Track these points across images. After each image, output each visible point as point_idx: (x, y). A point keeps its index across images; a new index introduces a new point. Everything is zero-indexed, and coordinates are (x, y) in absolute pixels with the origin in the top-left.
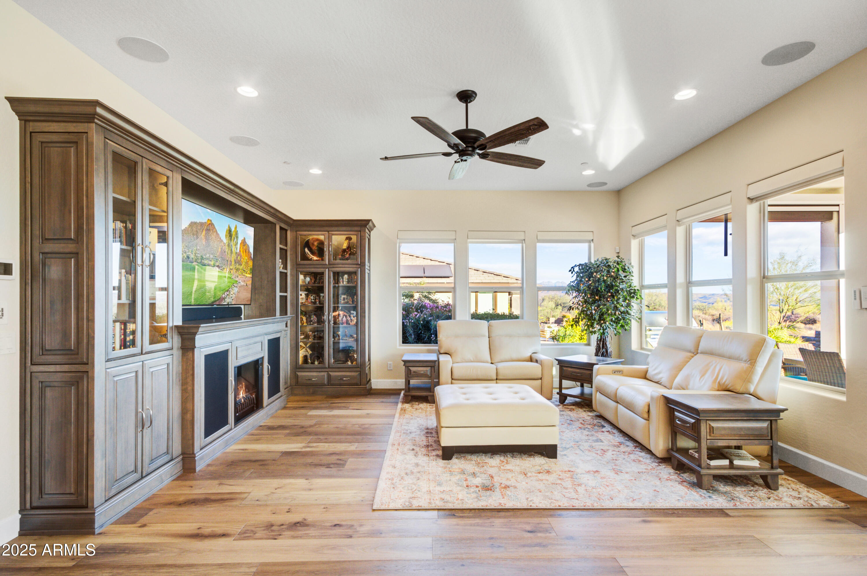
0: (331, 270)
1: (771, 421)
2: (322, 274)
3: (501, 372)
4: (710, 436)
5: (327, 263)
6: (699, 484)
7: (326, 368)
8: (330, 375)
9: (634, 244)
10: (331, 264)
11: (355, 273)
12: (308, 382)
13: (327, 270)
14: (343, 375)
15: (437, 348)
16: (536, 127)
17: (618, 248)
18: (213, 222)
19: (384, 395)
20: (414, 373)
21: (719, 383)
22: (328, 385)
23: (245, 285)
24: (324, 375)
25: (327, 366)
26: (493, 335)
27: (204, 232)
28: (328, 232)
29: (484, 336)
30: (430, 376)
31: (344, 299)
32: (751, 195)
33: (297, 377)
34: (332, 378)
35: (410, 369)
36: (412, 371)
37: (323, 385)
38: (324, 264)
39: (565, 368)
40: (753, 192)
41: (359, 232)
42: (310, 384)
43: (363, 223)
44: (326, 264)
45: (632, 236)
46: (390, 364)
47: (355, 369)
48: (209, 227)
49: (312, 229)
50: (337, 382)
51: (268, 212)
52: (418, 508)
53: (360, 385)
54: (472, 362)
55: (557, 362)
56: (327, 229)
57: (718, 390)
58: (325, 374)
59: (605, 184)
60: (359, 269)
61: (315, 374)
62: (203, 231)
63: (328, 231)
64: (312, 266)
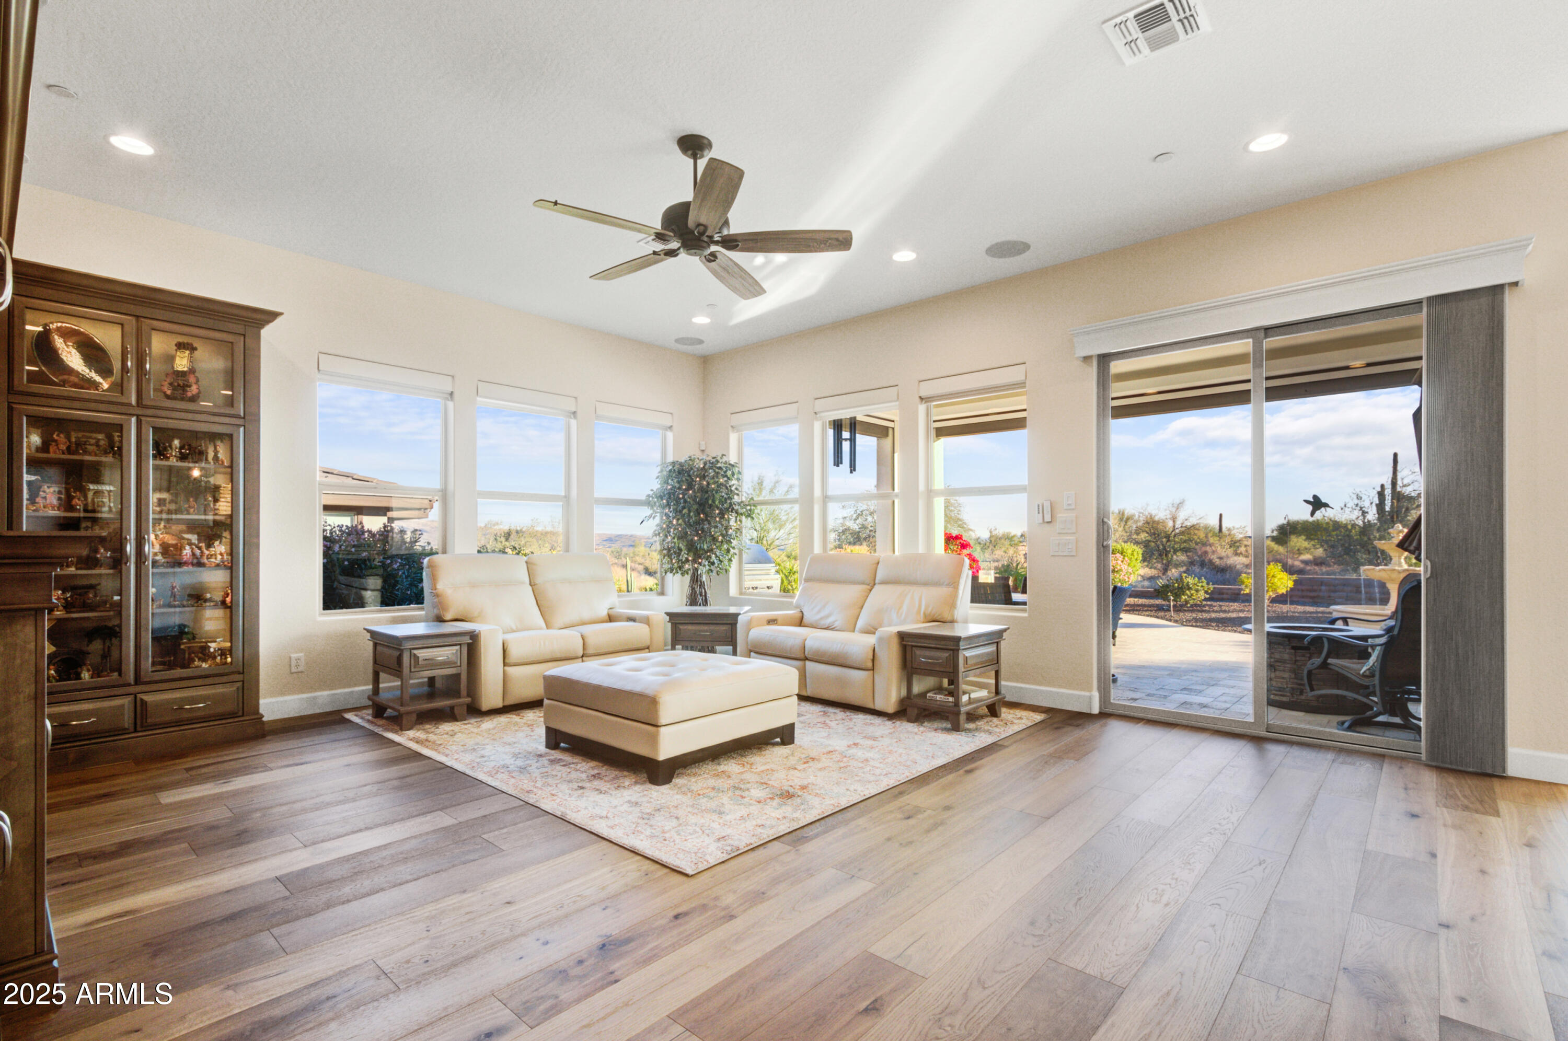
0: (147, 422)
1: (997, 643)
2: (120, 428)
3: (591, 641)
4: (964, 667)
5: (133, 400)
6: (956, 728)
7: (129, 685)
8: (144, 703)
9: (733, 437)
10: (147, 407)
13: (134, 419)
14: (181, 699)
16: (837, 243)
17: (703, 443)
19: (303, 729)
21: (924, 613)
22: (136, 731)
24: (123, 706)
25: (131, 678)
26: (539, 580)
28: (137, 321)
29: (523, 583)
31: (161, 502)
32: (923, 394)
34: (149, 709)
35: (415, 655)
36: (420, 659)
37: (124, 731)
38: (122, 404)
39: (681, 627)
40: (927, 389)
41: (242, 338)
42: (71, 736)
44: (130, 405)
45: (730, 428)
46: (298, 659)
50: (164, 719)
52: (749, 848)
53: (243, 716)
56: (133, 308)
57: (924, 622)
58: (126, 701)
59: (701, 342)
63: (137, 317)
64: (77, 404)
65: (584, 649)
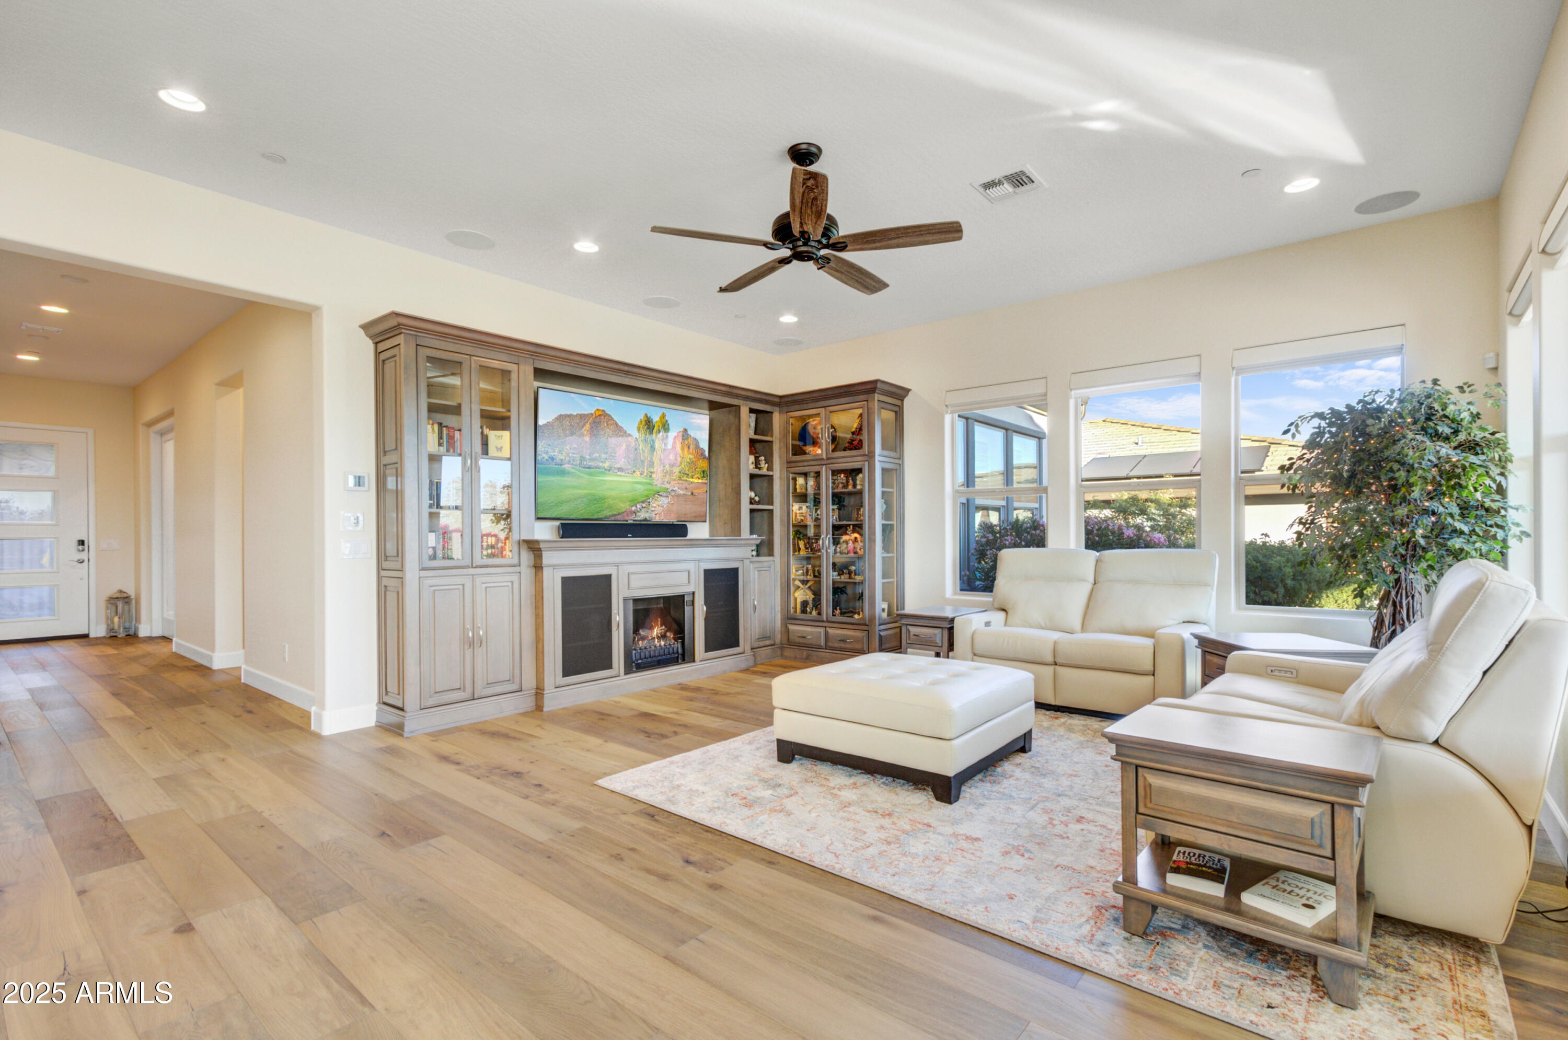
0: (829, 468)
1: (1333, 804)
2: (820, 474)
4: (1145, 806)
7: (823, 621)
8: (828, 633)
10: (830, 459)
11: (859, 471)
12: (801, 640)
13: (823, 467)
14: (844, 635)
15: (991, 599)
18: (608, 412)
20: (914, 637)
22: (826, 649)
23: (690, 493)
24: (820, 632)
25: (825, 619)
27: (588, 426)
29: (1084, 582)
30: (940, 645)
33: (787, 631)
34: (829, 637)
36: (912, 634)
37: (820, 647)
41: (866, 403)
42: (804, 644)
43: (869, 386)
47: (860, 627)
48: (600, 420)
49: (805, 406)
50: (836, 645)
51: (714, 391)
54: (1043, 628)
55: (1196, 642)
56: (823, 403)
58: (822, 631)
60: (866, 463)
61: (809, 629)
62: (585, 425)
64: (806, 464)
65: (1055, 657)
